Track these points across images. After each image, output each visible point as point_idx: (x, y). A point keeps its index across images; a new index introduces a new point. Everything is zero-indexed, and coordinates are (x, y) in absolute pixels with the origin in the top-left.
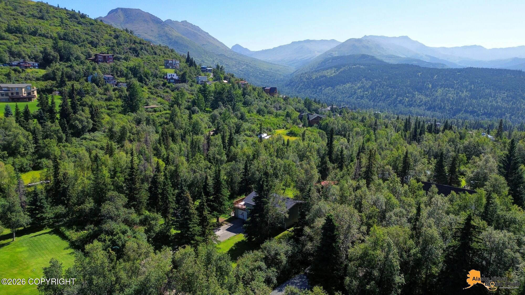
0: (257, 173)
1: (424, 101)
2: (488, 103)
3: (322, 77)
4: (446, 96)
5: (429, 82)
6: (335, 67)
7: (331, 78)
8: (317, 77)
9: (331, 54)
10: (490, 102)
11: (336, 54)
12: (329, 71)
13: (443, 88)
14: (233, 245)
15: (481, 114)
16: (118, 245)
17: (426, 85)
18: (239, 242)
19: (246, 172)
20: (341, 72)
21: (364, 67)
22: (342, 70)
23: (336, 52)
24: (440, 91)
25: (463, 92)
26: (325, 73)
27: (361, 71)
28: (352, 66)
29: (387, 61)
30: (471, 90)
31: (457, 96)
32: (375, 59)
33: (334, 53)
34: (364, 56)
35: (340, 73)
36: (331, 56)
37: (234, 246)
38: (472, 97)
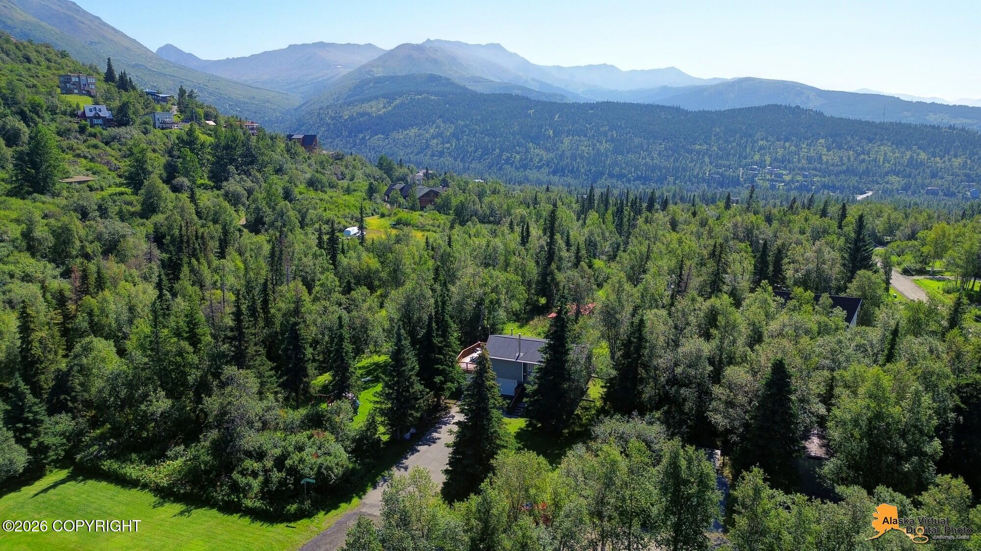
1: (545, 158)
2: (640, 160)
3: (362, 115)
4: (577, 149)
5: (549, 125)
6: (384, 97)
7: (380, 117)
8: (353, 115)
9: (370, 71)
10: (643, 159)
11: (379, 72)
12: (373, 103)
13: (571, 138)
15: (632, 178)
17: (545, 131)
20: (396, 107)
21: (436, 98)
22: (397, 102)
23: (380, 69)
24: (567, 141)
25: (601, 143)
26: (366, 107)
27: (432, 105)
28: (416, 95)
29: (471, 87)
30: (612, 140)
31: (593, 149)
32: (453, 84)
33: (375, 70)
34: (432, 78)
35: (394, 108)
36: (371, 75)
38: (616, 151)
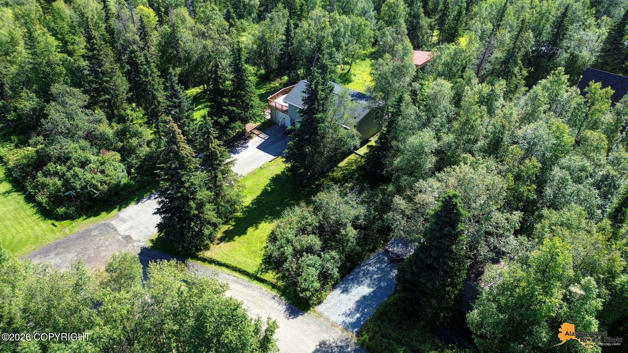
0: (307, 42)
14: (268, 181)
16: (74, 188)
18: (278, 176)
19: (288, 40)
37: (269, 185)
